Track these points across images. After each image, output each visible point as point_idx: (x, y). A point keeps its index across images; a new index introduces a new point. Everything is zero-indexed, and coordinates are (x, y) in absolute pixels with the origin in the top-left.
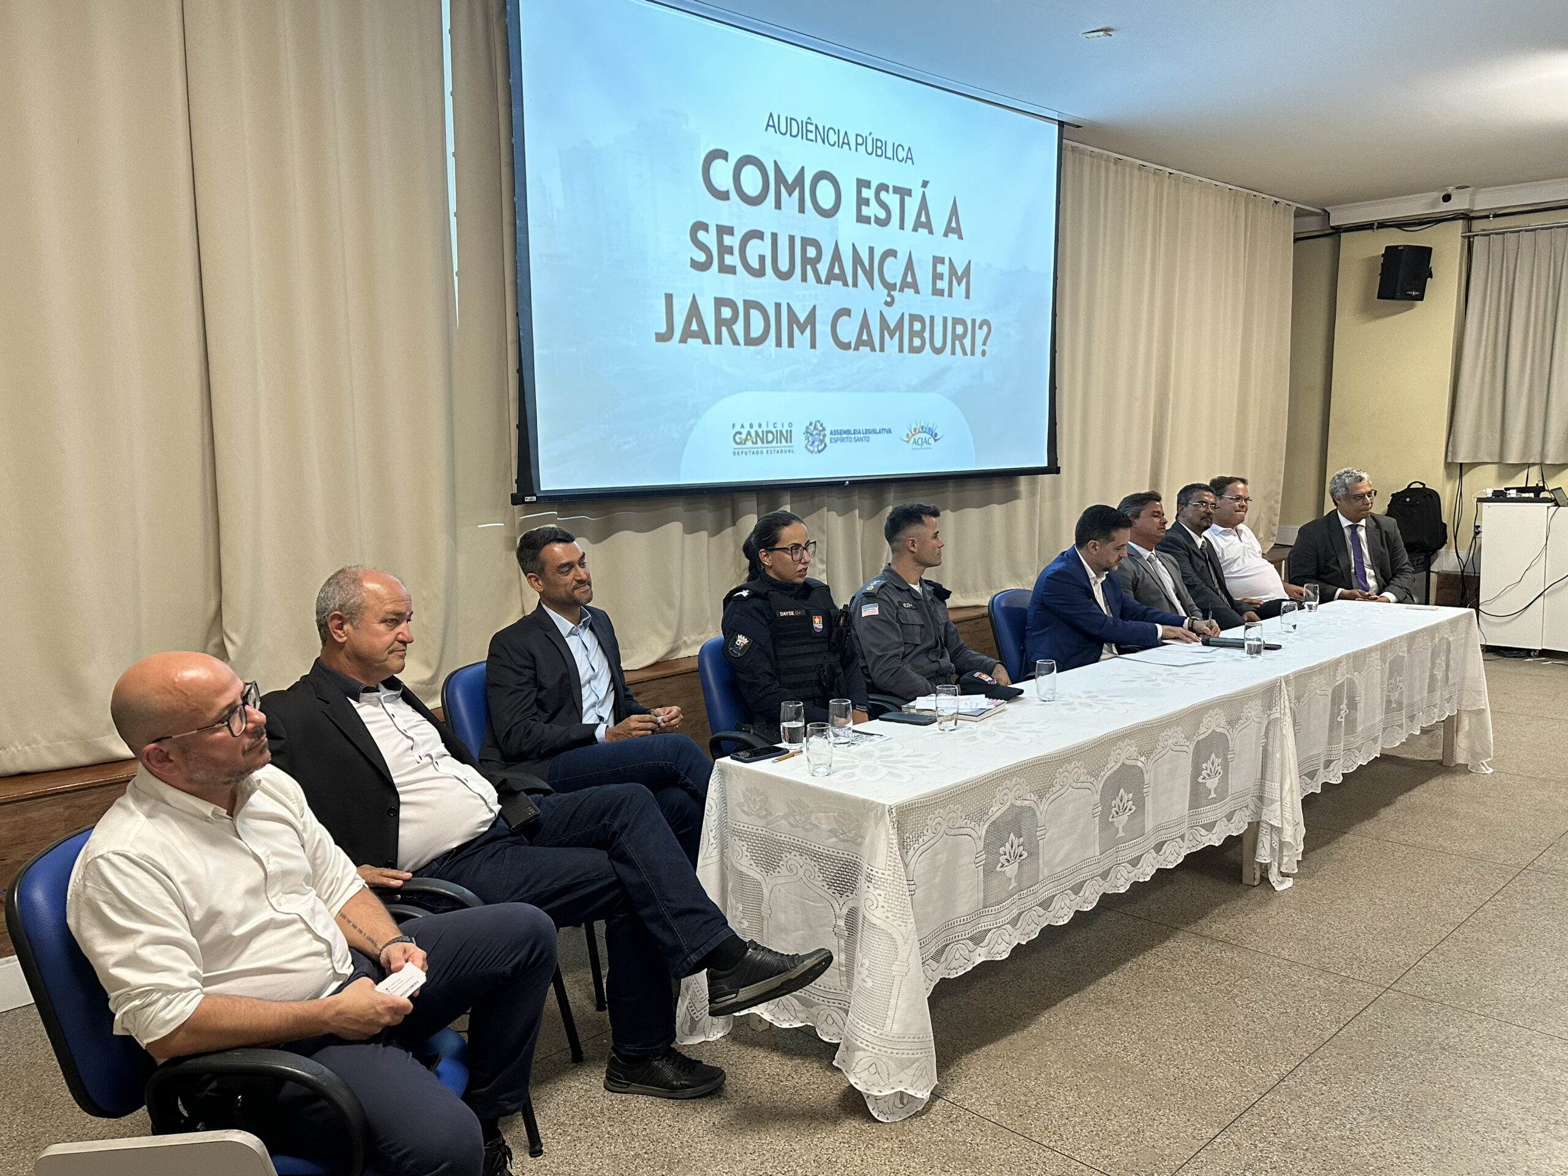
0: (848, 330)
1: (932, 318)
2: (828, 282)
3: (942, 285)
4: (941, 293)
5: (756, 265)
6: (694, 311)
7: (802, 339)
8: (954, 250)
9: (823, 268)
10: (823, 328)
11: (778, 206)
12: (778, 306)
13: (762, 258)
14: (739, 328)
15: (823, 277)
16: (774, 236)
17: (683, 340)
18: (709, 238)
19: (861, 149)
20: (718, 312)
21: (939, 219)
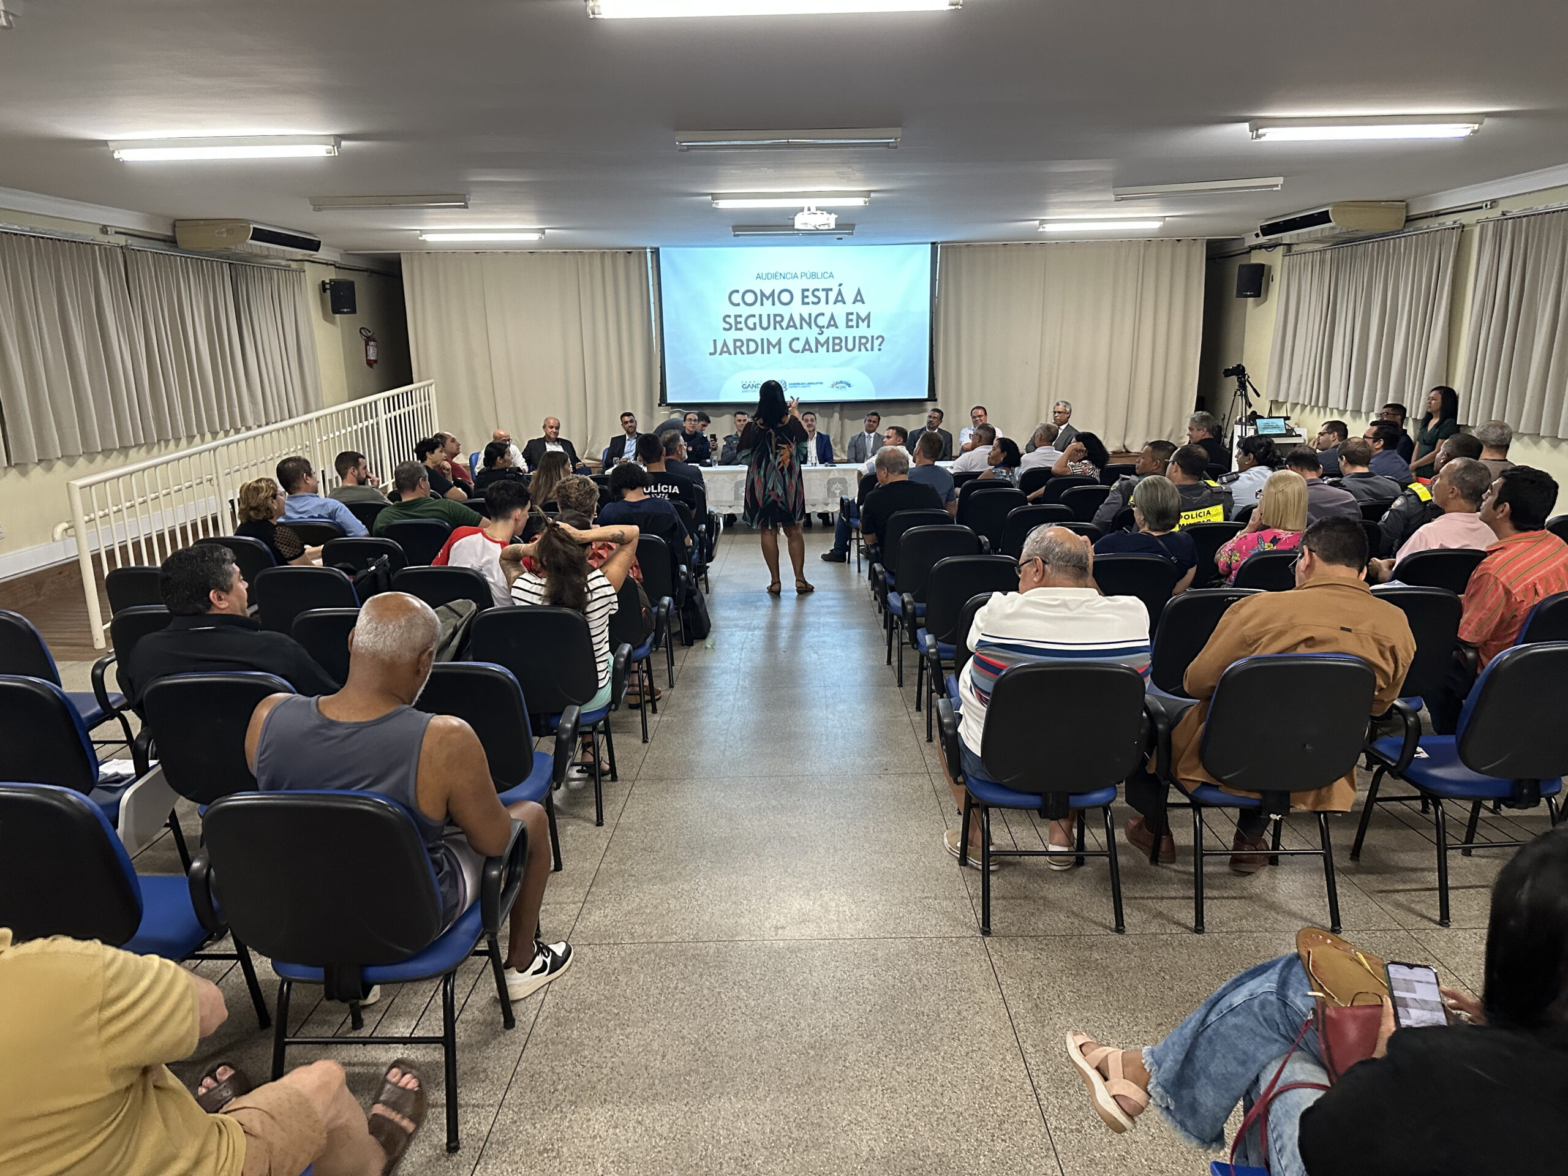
0: (797, 345)
1: (846, 338)
2: (787, 328)
3: (854, 323)
4: (852, 327)
5: (752, 326)
6: (725, 344)
7: (773, 351)
8: (862, 309)
9: (784, 324)
10: (785, 346)
11: (762, 304)
12: (762, 340)
13: (755, 324)
14: (744, 349)
15: (785, 327)
16: (760, 316)
17: (721, 354)
18: (732, 320)
19: (804, 278)
20: (735, 344)
21: (849, 296)
